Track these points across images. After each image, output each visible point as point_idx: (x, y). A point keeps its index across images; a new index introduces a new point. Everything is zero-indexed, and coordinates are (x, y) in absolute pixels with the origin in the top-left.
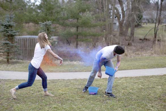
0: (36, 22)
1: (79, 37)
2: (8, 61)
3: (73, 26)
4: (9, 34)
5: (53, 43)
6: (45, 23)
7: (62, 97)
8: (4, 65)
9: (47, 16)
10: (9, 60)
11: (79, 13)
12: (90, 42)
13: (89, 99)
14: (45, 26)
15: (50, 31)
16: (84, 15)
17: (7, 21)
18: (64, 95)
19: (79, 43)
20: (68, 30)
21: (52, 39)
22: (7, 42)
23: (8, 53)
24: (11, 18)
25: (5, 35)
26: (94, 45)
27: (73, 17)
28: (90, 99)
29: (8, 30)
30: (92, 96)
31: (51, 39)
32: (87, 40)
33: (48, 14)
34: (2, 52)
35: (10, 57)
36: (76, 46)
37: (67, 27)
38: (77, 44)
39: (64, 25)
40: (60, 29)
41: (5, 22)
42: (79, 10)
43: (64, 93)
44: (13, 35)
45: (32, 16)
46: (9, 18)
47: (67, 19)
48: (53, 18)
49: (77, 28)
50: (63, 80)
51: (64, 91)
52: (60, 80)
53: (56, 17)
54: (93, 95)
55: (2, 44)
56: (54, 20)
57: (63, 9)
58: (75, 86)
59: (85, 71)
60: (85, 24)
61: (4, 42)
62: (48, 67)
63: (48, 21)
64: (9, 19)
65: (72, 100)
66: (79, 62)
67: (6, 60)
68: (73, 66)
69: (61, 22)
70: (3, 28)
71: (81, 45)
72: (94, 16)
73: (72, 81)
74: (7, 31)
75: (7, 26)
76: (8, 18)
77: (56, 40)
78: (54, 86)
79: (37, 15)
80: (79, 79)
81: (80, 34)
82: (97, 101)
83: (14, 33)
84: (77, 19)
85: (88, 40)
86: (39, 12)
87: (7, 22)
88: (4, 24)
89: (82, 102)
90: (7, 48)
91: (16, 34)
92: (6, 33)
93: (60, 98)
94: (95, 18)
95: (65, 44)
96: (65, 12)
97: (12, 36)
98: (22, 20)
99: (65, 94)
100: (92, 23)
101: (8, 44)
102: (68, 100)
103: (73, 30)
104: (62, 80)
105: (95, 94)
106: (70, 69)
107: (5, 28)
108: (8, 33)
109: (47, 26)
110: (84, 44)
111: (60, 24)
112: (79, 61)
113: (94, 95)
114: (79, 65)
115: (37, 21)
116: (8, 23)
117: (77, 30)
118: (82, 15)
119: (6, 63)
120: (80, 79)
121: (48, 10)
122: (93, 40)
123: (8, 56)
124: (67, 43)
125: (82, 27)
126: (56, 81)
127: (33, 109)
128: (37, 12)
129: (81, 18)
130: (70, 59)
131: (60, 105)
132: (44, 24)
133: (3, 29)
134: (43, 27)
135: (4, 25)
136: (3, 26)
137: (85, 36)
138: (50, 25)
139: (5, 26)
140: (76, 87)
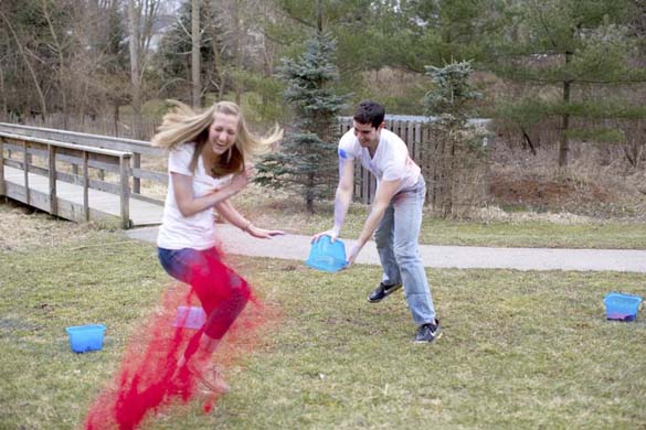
0: (410, 65)
1: (572, 120)
2: (309, 201)
3: (551, 78)
4: (315, 108)
5: (476, 142)
6: (447, 66)
7: (512, 322)
8: (296, 216)
9: (453, 43)
10: (316, 202)
11: (575, 28)
12: (614, 141)
13: (605, 334)
14: (446, 79)
15: (463, 98)
16: (593, 36)
17: (311, 61)
18: (518, 316)
19: (571, 145)
20: (529, 96)
21: (473, 127)
22: (311, 136)
23: (312, 175)
24: (323, 50)
25: (301, 112)
26: (631, 154)
27: (553, 46)
28: (609, 333)
29: (312, 92)
30: (615, 323)
31: (466, 126)
32: (604, 131)
33: (454, 34)
34: (291, 172)
35: (316, 190)
36: (557, 157)
37: (527, 83)
38: (564, 150)
39: (517, 77)
40: (500, 93)
41: (305, 65)
42: (574, 17)
43: (515, 310)
44: (331, 113)
45: (398, 43)
46: (316, 49)
47: (528, 52)
48: (475, 48)
49: (567, 86)
50: (514, 271)
51: (518, 306)
52: (500, 272)
53: (487, 47)
54: (621, 320)
55: (293, 144)
56: (478, 58)
57: (512, 14)
58: (556, 291)
59: (594, 248)
60: (597, 73)
61: (301, 135)
62: (455, 228)
63: (459, 61)
64: (319, 53)
65: (544, 333)
66: (569, 214)
67: (301, 199)
68: (548, 226)
69: (504, 64)
70: (296, 85)
71: (577, 155)
72: (634, 41)
73: (545, 277)
74: (309, 96)
75: (310, 80)
76: (314, 51)
77: (486, 132)
78: (483, 289)
79: (415, 39)
80: (570, 272)
81: (577, 110)
82: (634, 339)
83: (334, 103)
84: (567, 53)
85: (609, 134)
86: (421, 27)
87: (309, 65)
88: (302, 71)
89: (582, 341)
90: (310, 156)
91: (339, 106)
92: (308, 104)
93: (502, 326)
94: (636, 48)
95: (518, 150)
96: (521, 26)
97: (327, 113)
98: (358, 56)
99: (519, 313)
100: (625, 69)
101: (312, 141)
102: (532, 332)
103: (550, 96)
104: (508, 269)
105: (628, 319)
106: (538, 237)
107: (302, 85)
108: (314, 102)
109: (454, 80)
110: (590, 151)
111: (499, 74)
112: (572, 212)
113: (625, 324)
114: (571, 225)
115: (413, 61)
116: (313, 70)
117: (566, 97)
118: (587, 38)
119: (302, 211)
120: (576, 271)
121: (454, 21)
122: (627, 134)
123: (312, 185)
124: (524, 145)
125: (584, 83)
126: (487, 274)
127: (415, 352)
128: (414, 27)
129: (583, 48)
130: (536, 206)
131: (504, 345)
132: (443, 70)
133: (296, 89)
134: (441, 82)
135: (302, 75)
136: (297, 80)
137: (597, 117)
138: (466, 75)
139: (304, 77)
140: (561, 293)
